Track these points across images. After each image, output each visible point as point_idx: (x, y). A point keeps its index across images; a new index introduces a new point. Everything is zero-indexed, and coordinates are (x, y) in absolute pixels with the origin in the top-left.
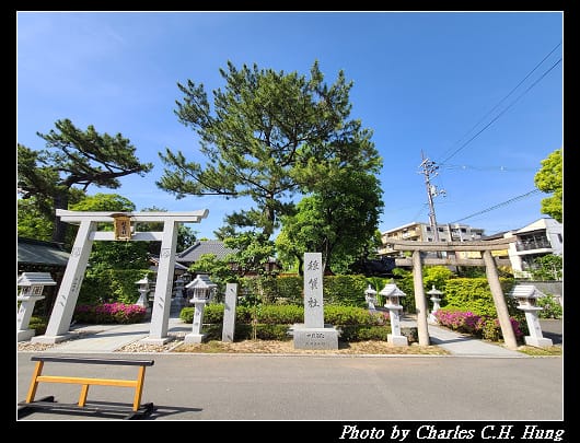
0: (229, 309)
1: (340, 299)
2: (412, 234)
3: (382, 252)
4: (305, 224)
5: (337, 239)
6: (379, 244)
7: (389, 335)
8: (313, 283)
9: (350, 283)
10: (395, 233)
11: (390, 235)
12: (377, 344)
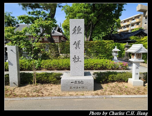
0: (12, 65)
1: (97, 55)
2: (137, 20)
3: (119, 31)
4: (79, 12)
5: (97, 22)
6: (119, 26)
7: (130, 79)
8: (77, 44)
9: (103, 46)
10: (128, 20)
11: (125, 21)
12: (120, 85)
